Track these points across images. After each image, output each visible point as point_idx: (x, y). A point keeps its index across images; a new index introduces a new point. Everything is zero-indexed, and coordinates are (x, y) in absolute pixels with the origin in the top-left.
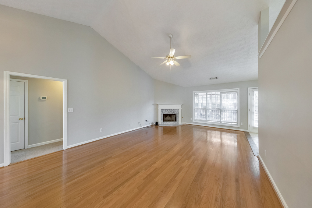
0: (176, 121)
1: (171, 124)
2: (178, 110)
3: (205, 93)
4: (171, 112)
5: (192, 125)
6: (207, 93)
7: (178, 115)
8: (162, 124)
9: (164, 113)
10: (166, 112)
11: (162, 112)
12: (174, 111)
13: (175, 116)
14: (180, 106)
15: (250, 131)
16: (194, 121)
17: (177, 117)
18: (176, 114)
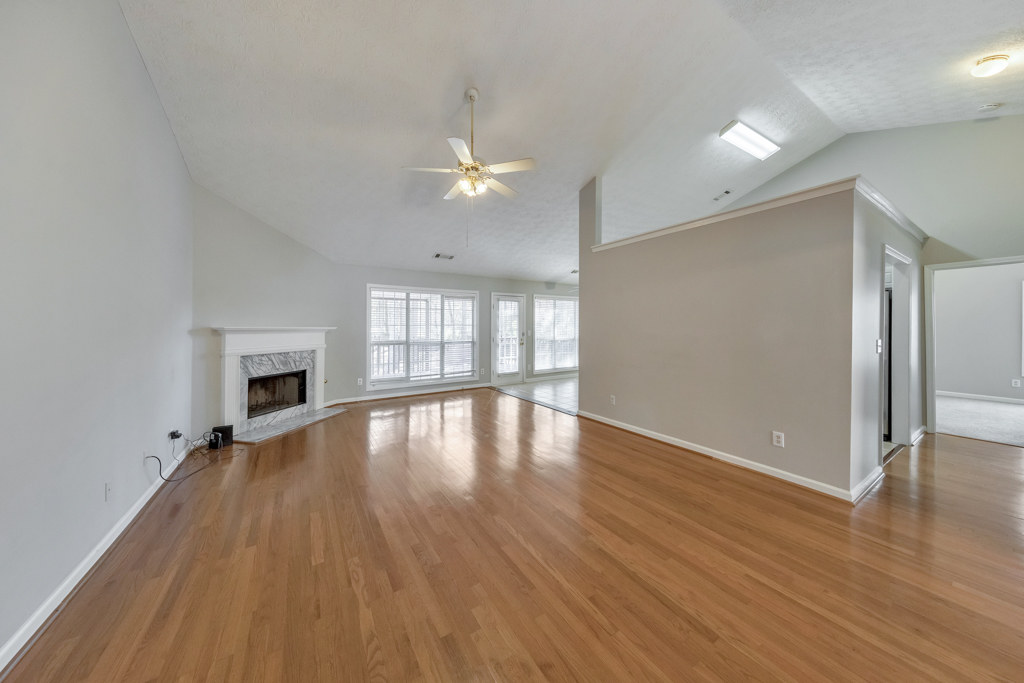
0: (302, 399)
1: (282, 421)
2: (313, 351)
3: (404, 295)
4: (285, 363)
5: (366, 401)
6: (408, 295)
7: (313, 373)
8: (245, 428)
9: (255, 375)
10: (262, 368)
11: (245, 368)
12: (298, 359)
13: (294, 382)
14: (322, 336)
15: (494, 383)
16: (370, 388)
17: (307, 386)
18: (304, 372)
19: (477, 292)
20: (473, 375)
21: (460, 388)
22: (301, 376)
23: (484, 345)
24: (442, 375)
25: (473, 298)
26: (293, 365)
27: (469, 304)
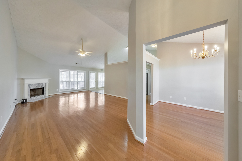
6: (69, 71)
10: (33, 87)
11: (29, 87)
12: (42, 85)
13: (41, 90)
14: (48, 80)
15: (89, 90)
16: (59, 91)
17: (44, 91)
18: (43, 88)
19: (86, 71)
20: (84, 88)
21: (81, 91)
22: (43, 89)
23: (87, 82)
24: (77, 88)
25: (85, 72)
26: (41, 86)
27: (83, 74)
